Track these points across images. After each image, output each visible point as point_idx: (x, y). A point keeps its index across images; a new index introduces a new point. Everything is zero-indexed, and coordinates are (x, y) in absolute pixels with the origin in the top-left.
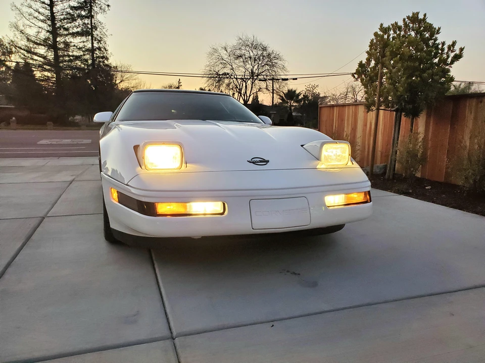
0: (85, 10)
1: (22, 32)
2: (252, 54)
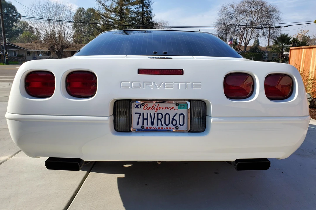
1: (103, 5)
2: (253, 9)
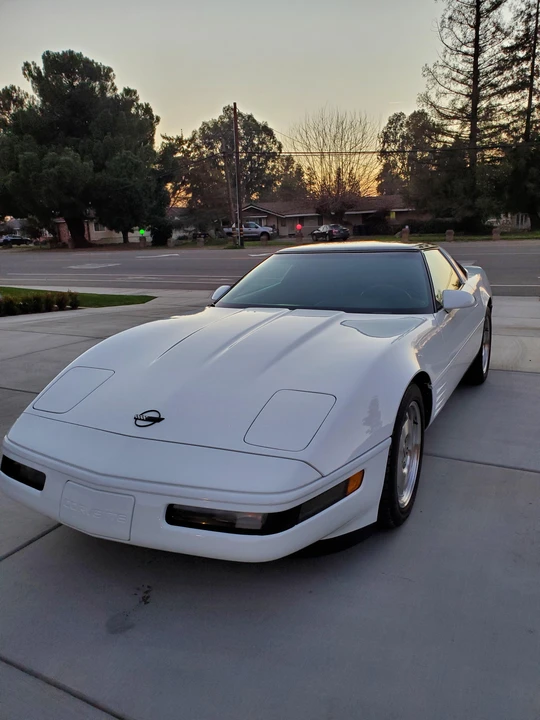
0: (524, 49)
1: (432, 104)
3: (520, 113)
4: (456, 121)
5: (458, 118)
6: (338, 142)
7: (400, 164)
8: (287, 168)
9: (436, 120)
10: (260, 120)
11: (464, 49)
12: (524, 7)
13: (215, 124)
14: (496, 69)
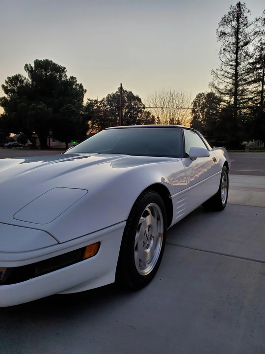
0: (259, 63)
1: (216, 88)
3: (258, 93)
4: (227, 95)
5: (228, 94)
6: (170, 104)
7: (201, 117)
8: (147, 117)
9: (217, 95)
10: (135, 94)
11: (231, 63)
12: (259, 45)
13: (114, 95)
14: (246, 72)
